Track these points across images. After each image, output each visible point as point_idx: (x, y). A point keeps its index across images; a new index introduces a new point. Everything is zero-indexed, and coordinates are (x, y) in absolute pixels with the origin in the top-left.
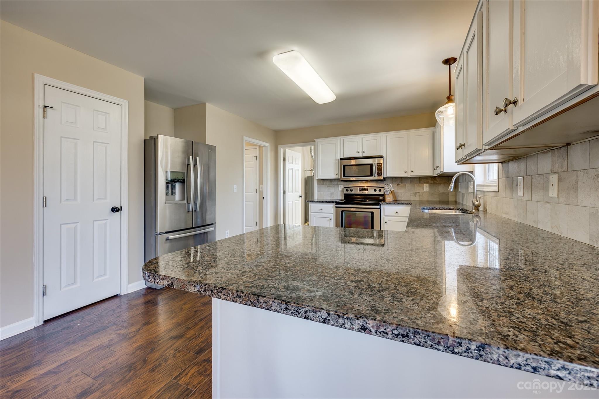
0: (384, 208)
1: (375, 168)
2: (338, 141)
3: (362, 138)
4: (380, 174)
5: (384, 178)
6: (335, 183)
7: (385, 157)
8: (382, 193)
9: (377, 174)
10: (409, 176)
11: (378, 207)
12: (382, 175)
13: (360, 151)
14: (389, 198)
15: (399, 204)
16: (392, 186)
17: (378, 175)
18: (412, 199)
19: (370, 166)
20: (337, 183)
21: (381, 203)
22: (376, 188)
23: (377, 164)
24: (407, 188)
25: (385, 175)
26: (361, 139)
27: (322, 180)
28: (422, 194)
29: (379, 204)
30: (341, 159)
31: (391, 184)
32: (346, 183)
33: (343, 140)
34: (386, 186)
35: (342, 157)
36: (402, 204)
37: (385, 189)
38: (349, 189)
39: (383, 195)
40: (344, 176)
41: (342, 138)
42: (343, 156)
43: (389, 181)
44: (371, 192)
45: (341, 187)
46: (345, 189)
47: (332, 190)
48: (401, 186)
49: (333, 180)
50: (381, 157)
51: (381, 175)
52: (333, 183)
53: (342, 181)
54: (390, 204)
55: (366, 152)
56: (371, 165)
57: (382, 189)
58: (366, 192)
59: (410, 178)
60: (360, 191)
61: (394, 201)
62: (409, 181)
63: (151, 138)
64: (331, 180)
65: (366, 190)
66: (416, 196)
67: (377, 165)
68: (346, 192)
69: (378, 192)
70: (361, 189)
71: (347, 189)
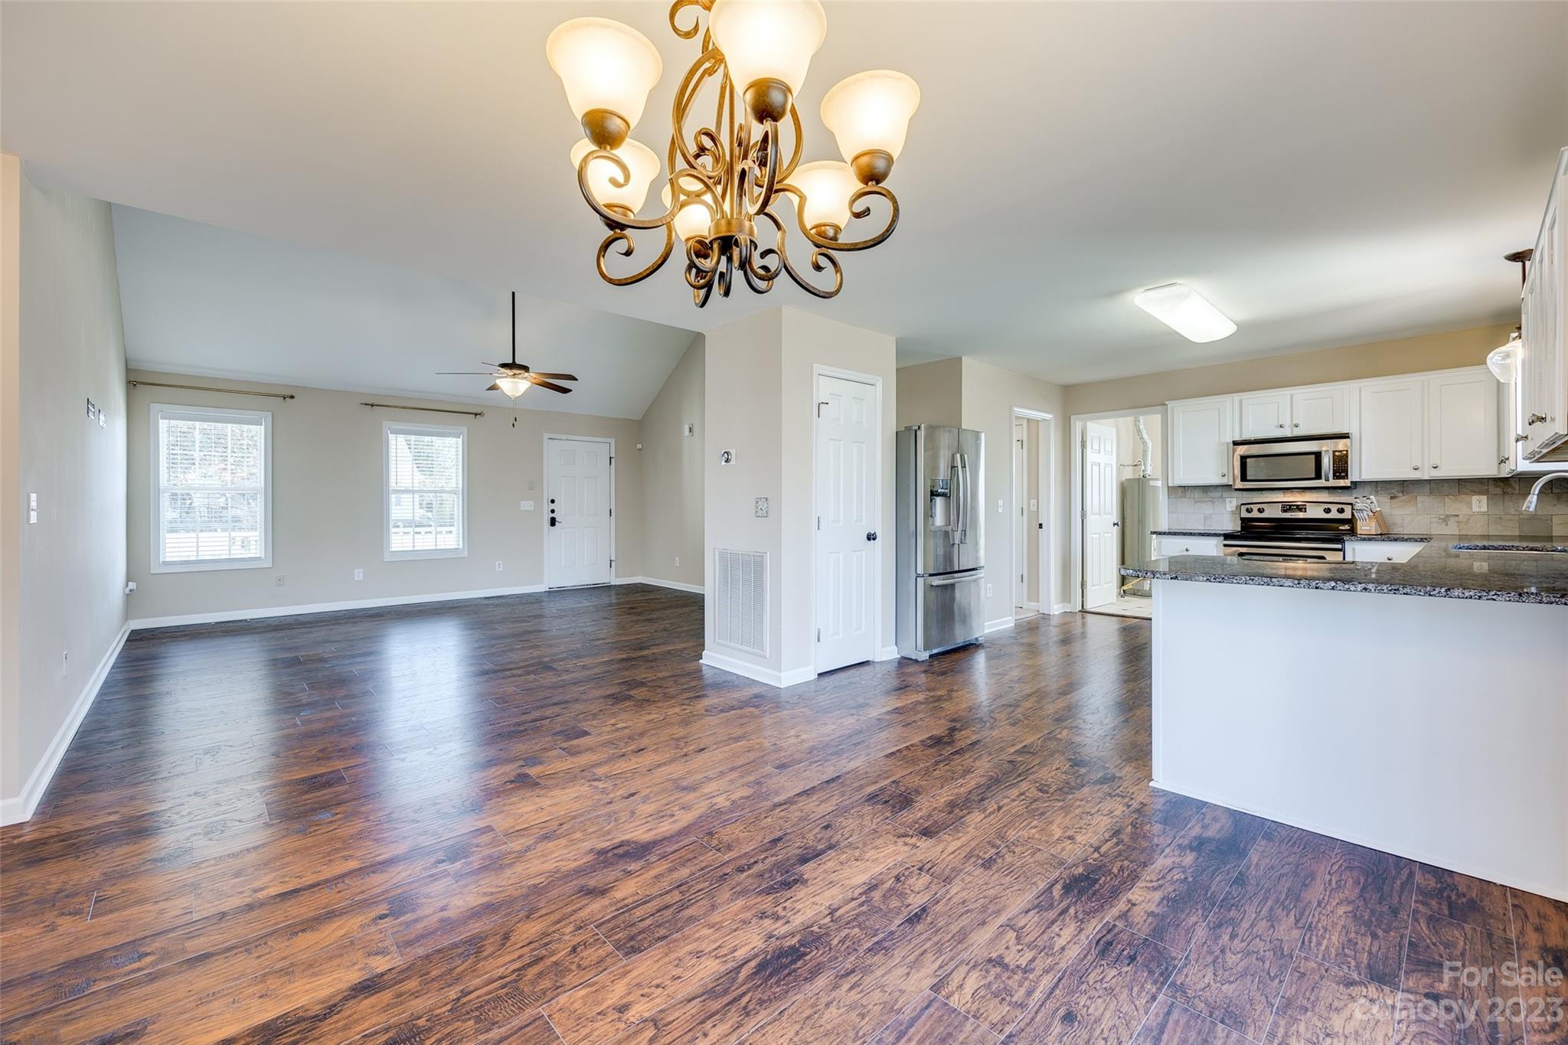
0: (1354, 549)
1: (1327, 462)
2: (1229, 403)
3: (1292, 396)
4: (1343, 474)
5: (1352, 482)
6: (1217, 494)
7: (1355, 435)
8: (1347, 515)
9: (1334, 475)
10: (1426, 477)
11: (1340, 546)
12: (1347, 475)
13: (1287, 423)
14: (1364, 527)
15: (1396, 540)
16: (1375, 501)
17: (1336, 477)
18: (1434, 532)
19: (1313, 456)
20: (1219, 494)
21: (1345, 538)
22: (1329, 506)
23: (1334, 452)
24: (1419, 505)
25: (1354, 475)
26: (1289, 397)
27: (1183, 489)
28: (1469, 519)
29: (1341, 541)
30: (1236, 443)
31: (1372, 497)
32: (1245, 494)
33: (1241, 401)
34: (1358, 500)
35: (1237, 438)
36: (1406, 540)
37: (1355, 507)
38: (1255, 508)
39: (1351, 521)
40: (1244, 478)
41: (1237, 397)
42: (1241, 436)
43: (1368, 488)
44: (1315, 513)
45: (1231, 503)
46: (1244, 508)
47: (1207, 509)
48: (1403, 501)
49: (1212, 489)
50: (1345, 436)
51: (1346, 477)
52: (1209, 494)
53: (1236, 490)
54: (1370, 540)
55: (1301, 426)
56: (1318, 456)
57: (1348, 509)
58: (1301, 515)
59: (1429, 481)
60: (1285, 511)
61: (1381, 534)
62: (1427, 488)
63: (908, 429)
64: (1205, 488)
65: (1300, 508)
66: (1447, 524)
67: (1334, 456)
68: (1245, 515)
69: (1334, 514)
70: (1287, 507)
71: (1248, 506)
